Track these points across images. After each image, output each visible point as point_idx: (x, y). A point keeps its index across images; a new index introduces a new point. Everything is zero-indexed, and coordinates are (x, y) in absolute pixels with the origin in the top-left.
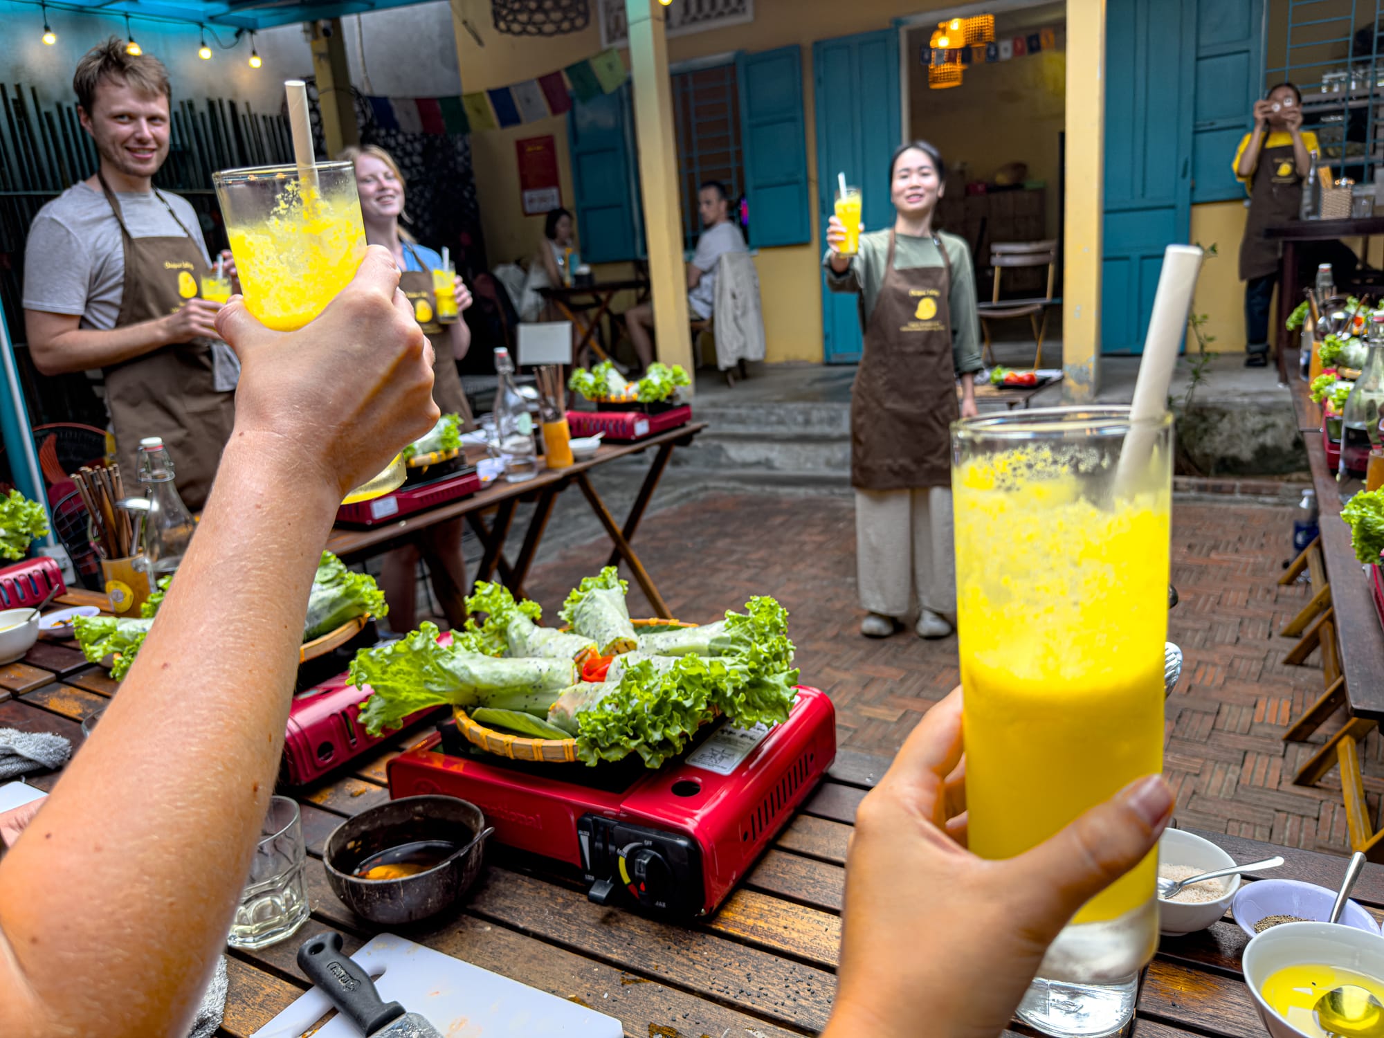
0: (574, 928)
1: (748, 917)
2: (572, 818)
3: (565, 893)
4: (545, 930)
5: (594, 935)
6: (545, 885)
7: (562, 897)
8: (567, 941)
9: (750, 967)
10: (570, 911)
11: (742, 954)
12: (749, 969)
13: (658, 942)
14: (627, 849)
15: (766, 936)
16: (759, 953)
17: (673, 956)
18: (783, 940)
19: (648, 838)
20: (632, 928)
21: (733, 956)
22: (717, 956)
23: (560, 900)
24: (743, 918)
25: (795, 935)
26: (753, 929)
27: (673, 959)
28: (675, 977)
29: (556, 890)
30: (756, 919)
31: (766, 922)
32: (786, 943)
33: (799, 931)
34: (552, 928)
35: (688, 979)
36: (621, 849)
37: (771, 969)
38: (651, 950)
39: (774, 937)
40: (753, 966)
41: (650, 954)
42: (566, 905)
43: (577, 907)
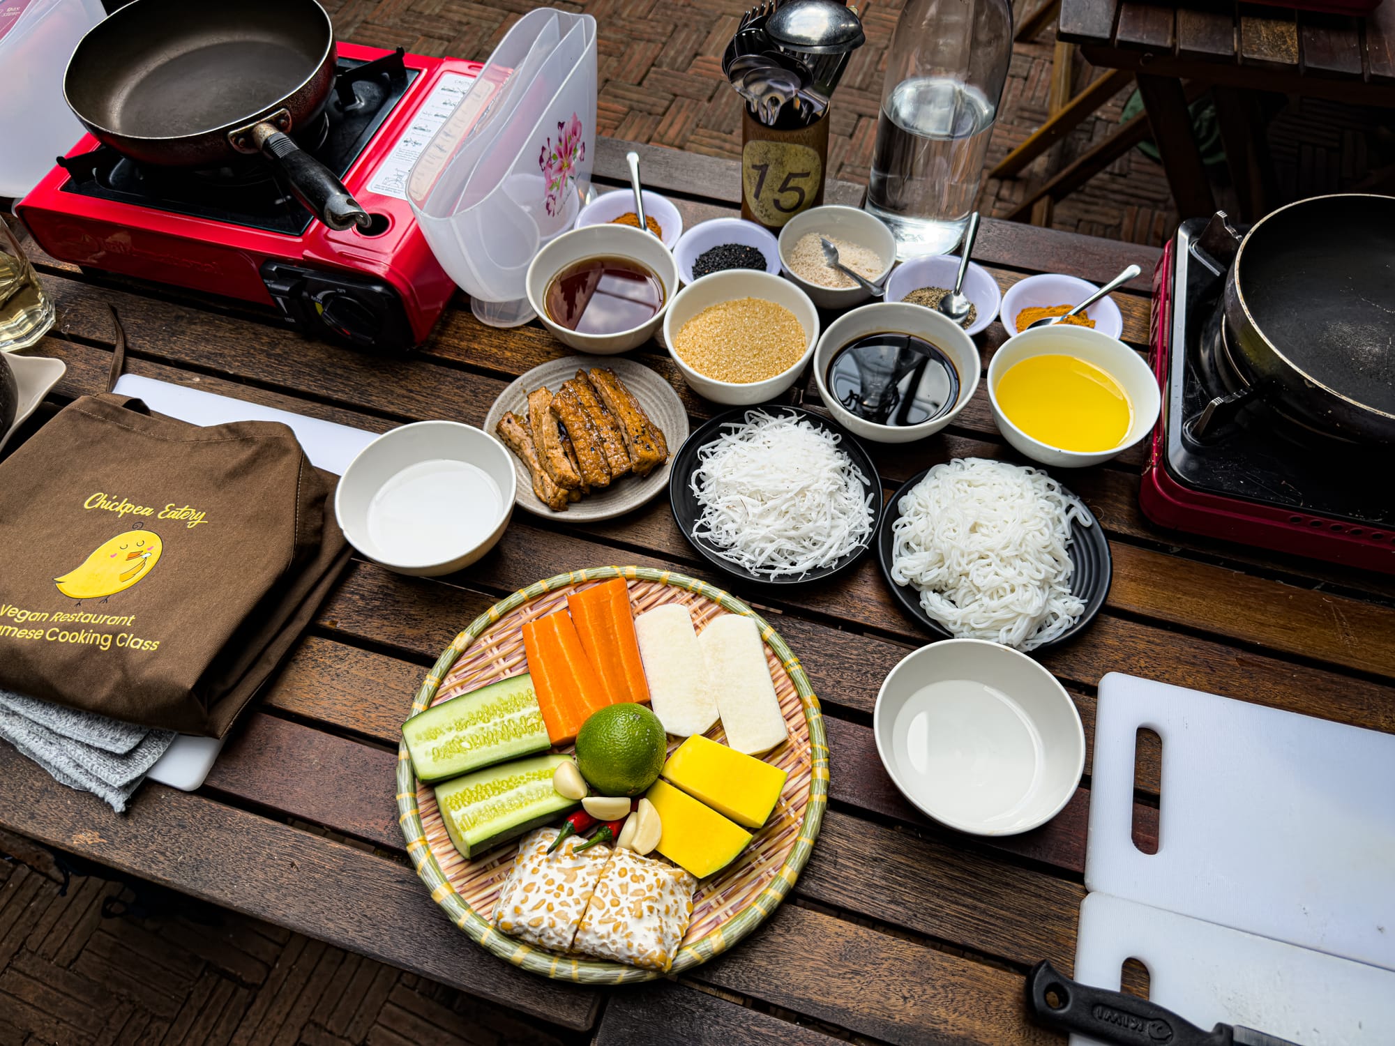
0: (286, 368)
1: (461, 339)
2: (254, 265)
3: (269, 330)
4: (257, 374)
5: (309, 375)
6: (246, 324)
7: (267, 336)
8: (282, 384)
9: (467, 392)
10: (278, 351)
11: (459, 380)
12: (468, 395)
13: (374, 375)
14: (320, 296)
15: (481, 358)
16: (475, 377)
17: (392, 388)
18: (497, 362)
19: (342, 287)
20: (346, 363)
21: (450, 383)
22: (436, 384)
23: (265, 340)
24: (456, 341)
25: (508, 354)
26: (468, 352)
27: (392, 392)
28: (397, 411)
29: (260, 328)
30: (470, 341)
31: (480, 343)
32: (500, 364)
33: (511, 350)
34: (264, 371)
35: (410, 410)
36: (315, 296)
37: (488, 392)
38: (369, 385)
39: (488, 357)
40: (471, 391)
41: (369, 389)
42: (273, 344)
43: (285, 345)
